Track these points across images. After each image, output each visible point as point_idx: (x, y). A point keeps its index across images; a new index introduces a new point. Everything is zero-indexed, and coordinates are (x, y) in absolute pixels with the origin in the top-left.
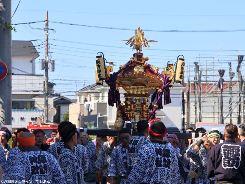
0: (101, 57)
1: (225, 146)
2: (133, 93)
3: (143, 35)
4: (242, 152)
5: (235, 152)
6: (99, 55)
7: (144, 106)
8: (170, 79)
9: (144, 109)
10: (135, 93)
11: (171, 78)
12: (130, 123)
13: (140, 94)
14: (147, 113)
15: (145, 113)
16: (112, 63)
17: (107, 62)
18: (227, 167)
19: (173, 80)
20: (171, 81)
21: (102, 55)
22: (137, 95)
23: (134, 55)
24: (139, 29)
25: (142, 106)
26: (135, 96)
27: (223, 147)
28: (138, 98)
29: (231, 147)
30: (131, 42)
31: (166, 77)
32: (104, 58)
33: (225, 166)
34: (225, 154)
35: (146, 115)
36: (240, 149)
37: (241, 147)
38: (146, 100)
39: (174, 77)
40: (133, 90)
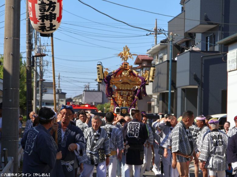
0: (100, 65)
1: (131, 123)
2: (122, 89)
3: (129, 50)
4: (140, 128)
5: (136, 127)
6: (99, 63)
7: (129, 97)
8: (145, 80)
9: (129, 99)
10: (123, 89)
11: (147, 79)
12: (119, 108)
13: (126, 90)
14: (131, 102)
15: (129, 102)
16: (107, 69)
17: (104, 69)
18: (131, 136)
19: (148, 81)
20: (146, 81)
21: (101, 64)
22: (124, 90)
23: (122, 64)
24: (126, 46)
25: (128, 98)
26: (123, 91)
27: (129, 124)
28: (124, 92)
29: (134, 124)
30: (121, 55)
31: (143, 78)
32: (102, 66)
33: (129, 136)
34: (129, 128)
35: (130, 103)
36: (139, 125)
37: (140, 124)
38: (131, 93)
39: (149, 78)
40: (122, 87)
